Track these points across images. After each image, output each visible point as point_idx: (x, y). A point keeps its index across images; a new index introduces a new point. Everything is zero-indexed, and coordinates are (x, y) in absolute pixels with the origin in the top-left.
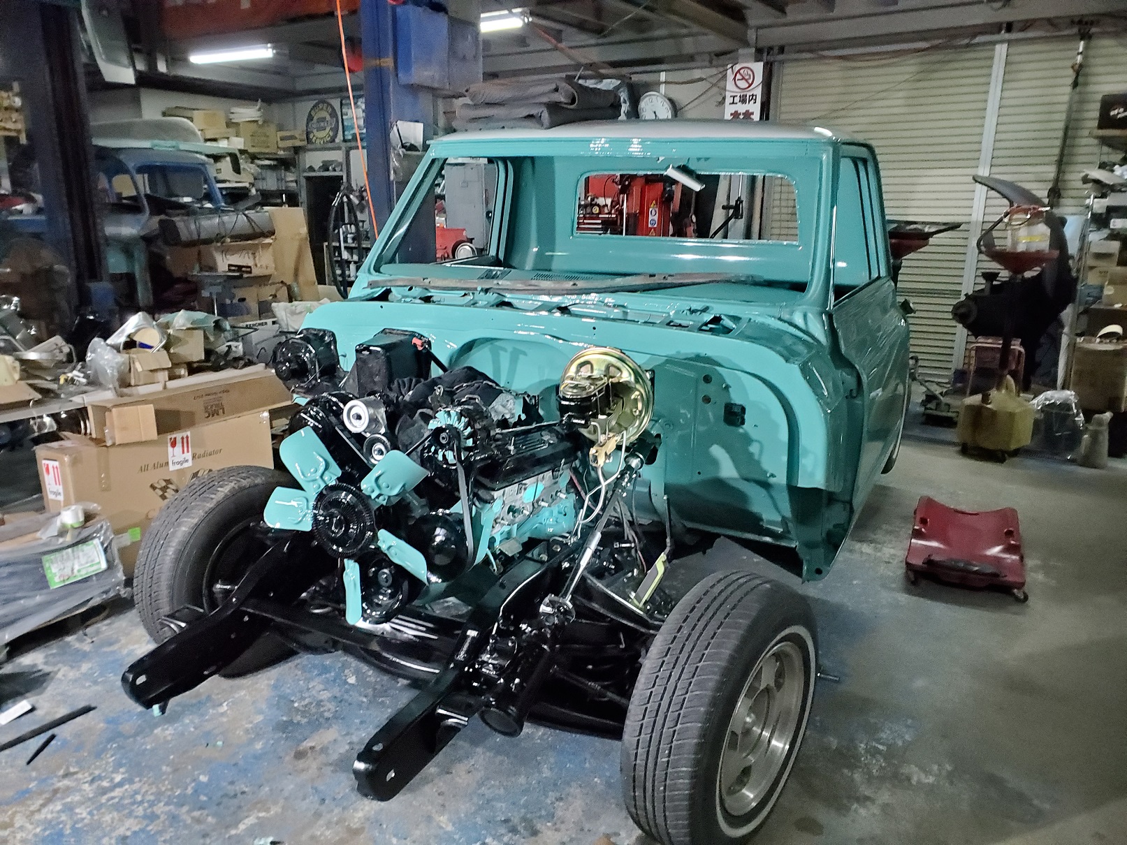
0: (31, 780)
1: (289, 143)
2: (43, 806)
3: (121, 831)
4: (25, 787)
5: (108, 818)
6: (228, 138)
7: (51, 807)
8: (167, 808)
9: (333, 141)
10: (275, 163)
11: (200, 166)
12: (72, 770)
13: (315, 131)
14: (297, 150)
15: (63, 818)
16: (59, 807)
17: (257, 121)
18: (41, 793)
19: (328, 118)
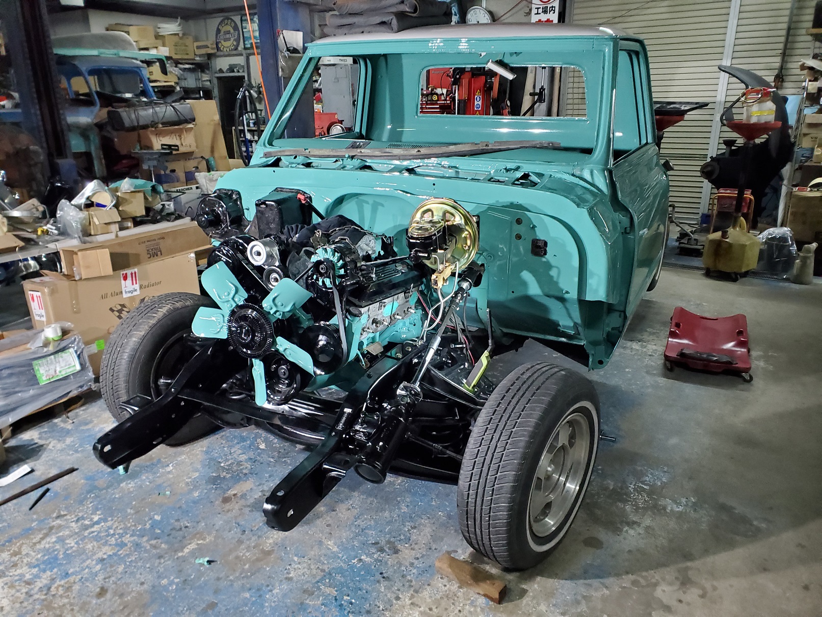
0: (33, 521)
1: (203, 51)
2: (42, 539)
3: (100, 555)
4: (28, 526)
5: (90, 546)
6: (157, 48)
7: (48, 539)
8: (132, 539)
9: (236, 49)
10: (193, 66)
11: (136, 69)
12: (62, 513)
13: (222, 42)
14: (210, 56)
15: (58, 547)
16: (54, 540)
17: (178, 34)
18: (40, 530)
19: (232, 31)
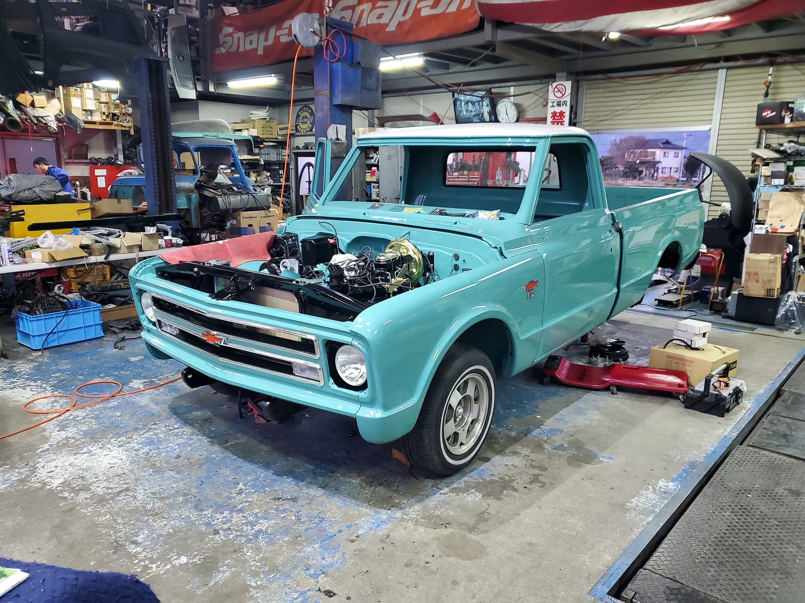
1: (285, 132)
5: (172, 438)
9: (311, 130)
10: (276, 144)
11: (229, 147)
13: (300, 124)
14: (289, 136)
17: (265, 119)
18: (144, 429)
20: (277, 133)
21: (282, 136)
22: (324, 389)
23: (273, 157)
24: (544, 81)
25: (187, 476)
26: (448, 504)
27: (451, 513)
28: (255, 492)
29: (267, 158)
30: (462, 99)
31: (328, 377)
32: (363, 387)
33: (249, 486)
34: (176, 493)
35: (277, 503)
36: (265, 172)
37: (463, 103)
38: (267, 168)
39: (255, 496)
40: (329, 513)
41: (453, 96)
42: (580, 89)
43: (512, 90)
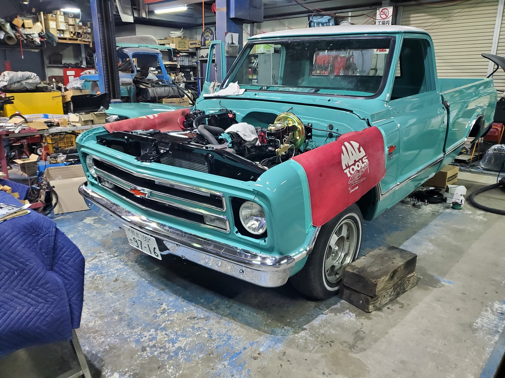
1: (194, 46)
2: (92, 260)
6: (169, 44)
10: (188, 54)
11: (156, 54)
14: (197, 49)
17: (181, 37)
19: (210, 35)
20: (188, 46)
21: (192, 48)
22: (230, 236)
23: (186, 62)
24: (373, 7)
25: (123, 297)
26: (330, 323)
27: (333, 332)
28: (175, 312)
29: (182, 64)
30: (315, 21)
31: (233, 226)
32: (263, 236)
33: (170, 306)
34: (113, 312)
35: (193, 322)
36: (181, 73)
37: (316, 24)
38: (182, 70)
39: (176, 315)
40: (235, 332)
41: (309, 20)
42: (399, 12)
43: (350, 14)
